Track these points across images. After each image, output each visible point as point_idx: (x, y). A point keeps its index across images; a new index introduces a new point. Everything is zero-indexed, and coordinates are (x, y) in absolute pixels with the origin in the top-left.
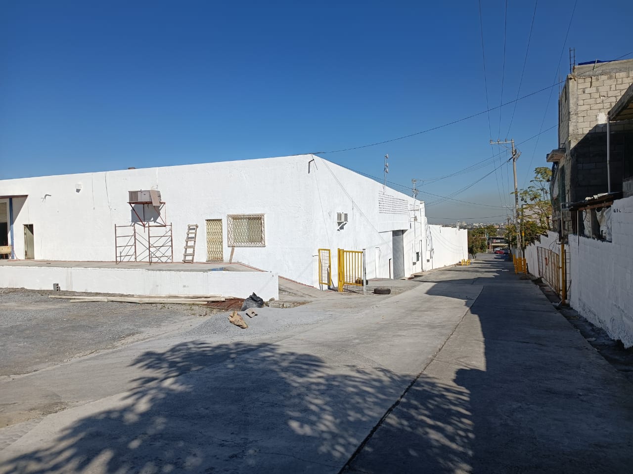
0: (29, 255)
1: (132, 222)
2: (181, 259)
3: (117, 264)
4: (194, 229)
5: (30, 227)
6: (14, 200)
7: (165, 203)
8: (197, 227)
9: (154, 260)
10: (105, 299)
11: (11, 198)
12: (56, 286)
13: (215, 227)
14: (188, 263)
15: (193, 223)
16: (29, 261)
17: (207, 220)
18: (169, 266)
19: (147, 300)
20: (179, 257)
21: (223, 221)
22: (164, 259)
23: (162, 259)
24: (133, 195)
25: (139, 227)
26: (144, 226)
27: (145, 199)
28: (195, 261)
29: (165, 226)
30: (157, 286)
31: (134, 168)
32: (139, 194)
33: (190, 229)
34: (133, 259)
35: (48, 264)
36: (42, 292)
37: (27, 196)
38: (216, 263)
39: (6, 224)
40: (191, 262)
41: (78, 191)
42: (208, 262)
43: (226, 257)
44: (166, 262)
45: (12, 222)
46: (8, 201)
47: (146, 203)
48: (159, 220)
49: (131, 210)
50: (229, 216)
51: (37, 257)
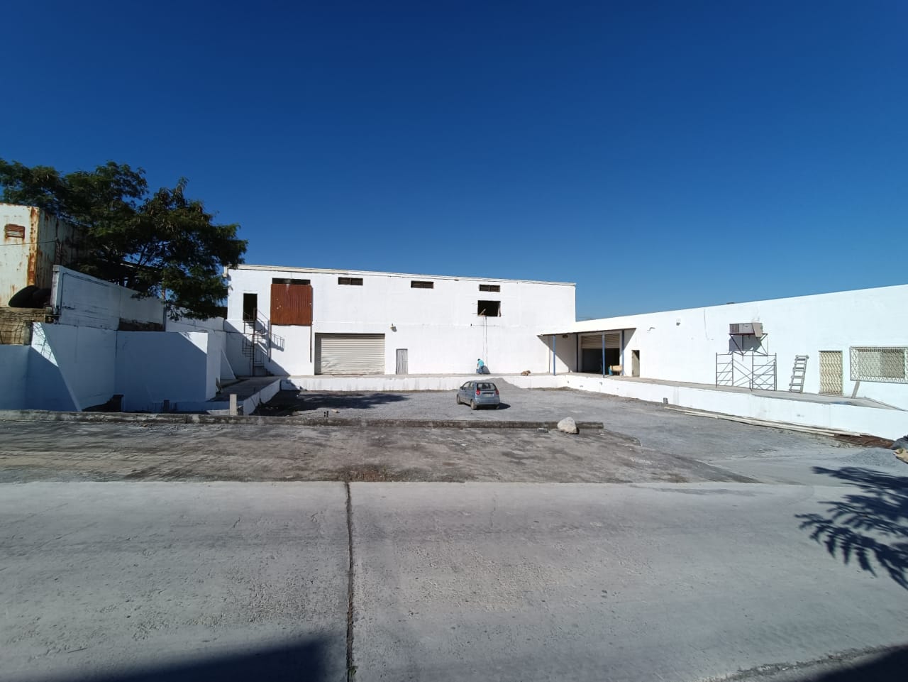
0: (636, 373)
1: (730, 350)
2: (787, 388)
3: (716, 387)
4: (804, 360)
5: (637, 353)
6: (626, 332)
7: (767, 334)
8: (808, 357)
9: (755, 387)
10: (716, 416)
11: (623, 331)
12: (665, 400)
13: (831, 359)
14: (796, 393)
15: (802, 353)
16: (635, 378)
17: (822, 352)
18: (773, 393)
19: (760, 423)
20: (783, 385)
21: (843, 353)
22: (764, 387)
23: (762, 386)
24: (734, 327)
25: (737, 356)
26: (743, 355)
27: (748, 330)
28: (804, 391)
29: (767, 356)
30: (765, 411)
31: (733, 303)
32: (741, 327)
33: (798, 359)
34: (730, 384)
35: (654, 381)
36: (657, 404)
37: (635, 329)
38: (831, 394)
39: (618, 350)
40: (800, 392)
41: (678, 324)
42: (822, 393)
43: (848, 388)
44: (766, 390)
45: (623, 348)
46: (621, 332)
47: (749, 334)
48: (760, 349)
49: (730, 341)
50: (852, 348)
51: (642, 376)
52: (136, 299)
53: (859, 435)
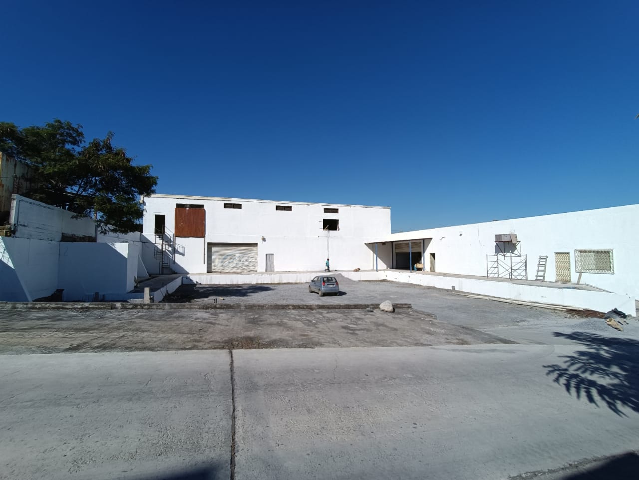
0: (433, 269)
1: (496, 253)
2: (534, 278)
3: (487, 278)
4: (545, 259)
5: (433, 255)
6: (425, 240)
7: (520, 242)
8: (547, 257)
9: (513, 277)
10: (487, 298)
11: (424, 240)
12: (453, 287)
13: (561, 257)
14: (540, 282)
15: (544, 255)
16: (432, 273)
17: (556, 253)
18: (525, 282)
19: (517, 302)
20: (532, 276)
21: (571, 254)
22: (519, 278)
23: (517, 277)
24: (498, 237)
25: (500, 257)
26: (504, 256)
27: (509, 239)
28: (545, 280)
29: (520, 256)
30: (520, 294)
31: (497, 220)
32: (502, 236)
33: (541, 258)
34: (496, 276)
35: (445, 275)
36: (447, 290)
37: (432, 238)
38: (563, 282)
39: (421, 252)
40: (543, 281)
41: (461, 235)
42: (557, 281)
43: (574, 277)
44: (521, 280)
45: (424, 252)
46: (422, 241)
47: (508, 242)
48: (516, 252)
49: (496, 246)
50: (576, 250)
51: (437, 270)
52: (75, 219)
53: (582, 310)
